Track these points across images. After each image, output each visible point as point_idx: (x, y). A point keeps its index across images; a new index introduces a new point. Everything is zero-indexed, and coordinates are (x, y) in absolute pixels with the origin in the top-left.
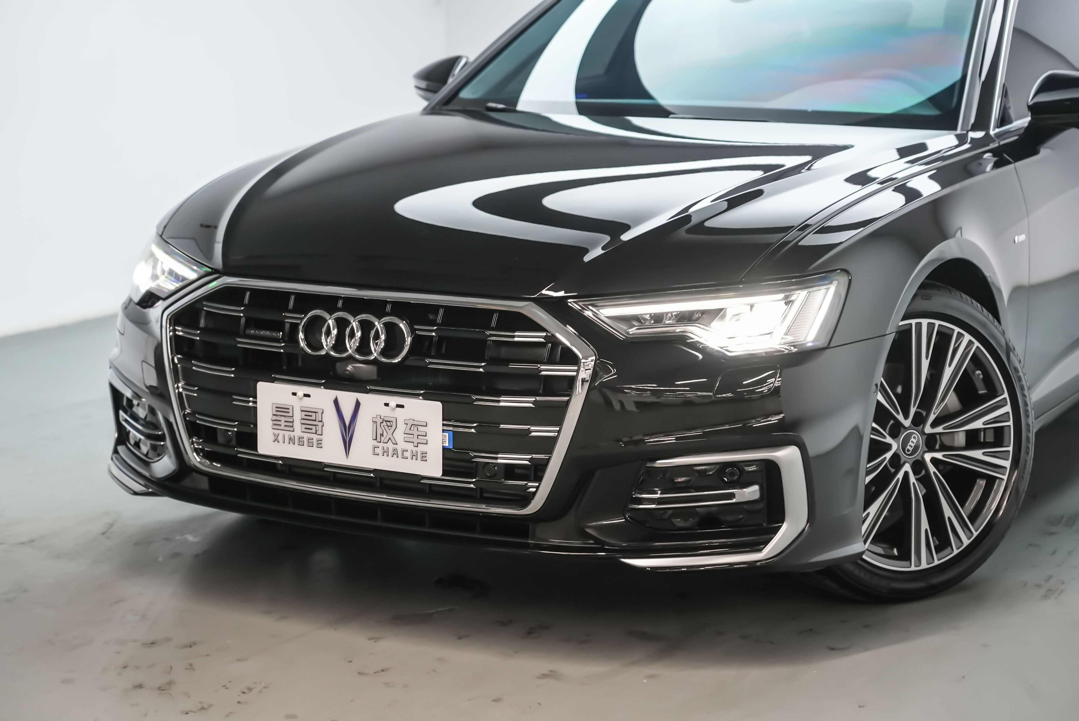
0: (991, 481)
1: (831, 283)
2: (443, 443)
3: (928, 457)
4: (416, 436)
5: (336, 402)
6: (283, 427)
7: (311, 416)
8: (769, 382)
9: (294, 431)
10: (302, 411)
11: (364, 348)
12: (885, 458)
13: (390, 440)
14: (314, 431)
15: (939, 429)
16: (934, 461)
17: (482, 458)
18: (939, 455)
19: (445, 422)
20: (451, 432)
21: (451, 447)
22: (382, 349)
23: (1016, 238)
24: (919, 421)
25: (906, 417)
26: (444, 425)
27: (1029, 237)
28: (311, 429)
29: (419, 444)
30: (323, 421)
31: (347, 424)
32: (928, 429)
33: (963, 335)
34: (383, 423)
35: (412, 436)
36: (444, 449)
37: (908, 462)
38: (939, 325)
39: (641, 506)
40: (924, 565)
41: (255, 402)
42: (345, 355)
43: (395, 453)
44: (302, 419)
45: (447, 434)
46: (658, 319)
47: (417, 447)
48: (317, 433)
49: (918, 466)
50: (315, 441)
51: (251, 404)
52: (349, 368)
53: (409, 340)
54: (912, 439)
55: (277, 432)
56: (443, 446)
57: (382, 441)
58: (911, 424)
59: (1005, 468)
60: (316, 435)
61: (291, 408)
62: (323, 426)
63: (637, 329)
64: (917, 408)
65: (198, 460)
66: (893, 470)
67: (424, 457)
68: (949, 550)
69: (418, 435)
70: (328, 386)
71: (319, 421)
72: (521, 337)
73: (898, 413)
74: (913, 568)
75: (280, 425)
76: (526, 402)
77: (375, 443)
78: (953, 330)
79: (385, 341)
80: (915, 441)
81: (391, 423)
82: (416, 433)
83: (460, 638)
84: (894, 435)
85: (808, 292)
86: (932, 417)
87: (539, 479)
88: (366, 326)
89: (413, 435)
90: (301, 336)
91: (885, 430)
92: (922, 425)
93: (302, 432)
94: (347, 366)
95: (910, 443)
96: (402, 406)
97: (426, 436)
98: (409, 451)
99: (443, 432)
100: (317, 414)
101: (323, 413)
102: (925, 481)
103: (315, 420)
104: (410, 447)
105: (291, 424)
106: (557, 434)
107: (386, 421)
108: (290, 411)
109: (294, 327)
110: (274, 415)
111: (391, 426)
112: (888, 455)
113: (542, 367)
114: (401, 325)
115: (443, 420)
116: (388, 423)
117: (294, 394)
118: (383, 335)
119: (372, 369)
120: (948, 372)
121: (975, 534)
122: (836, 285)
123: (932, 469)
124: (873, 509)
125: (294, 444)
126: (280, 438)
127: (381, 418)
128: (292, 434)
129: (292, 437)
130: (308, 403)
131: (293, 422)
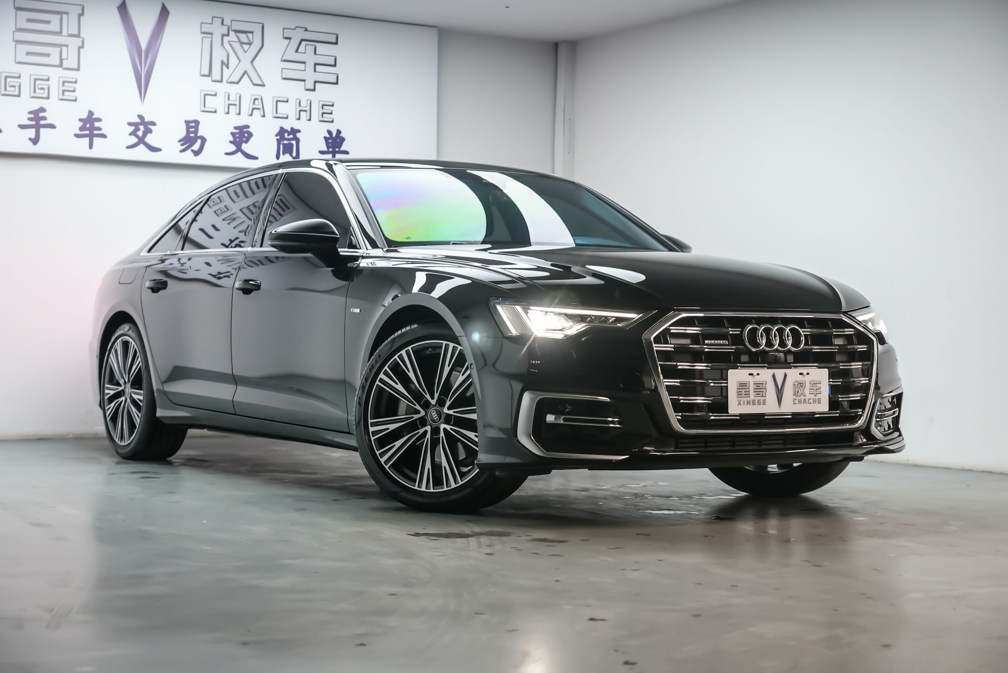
5: (774, 376)
6: (743, 396)
7: (760, 386)
9: (750, 397)
10: (754, 384)
11: (782, 343)
13: (802, 394)
14: (761, 395)
17: (843, 398)
20: (831, 386)
22: (791, 343)
29: (817, 394)
31: (780, 388)
34: (798, 385)
35: (813, 390)
42: (774, 348)
43: (805, 401)
44: (755, 389)
47: (816, 396)
50: (762, 401)
53: (803, 337)
55: (739, 399)
57: (798, 396)
61: (748, 383)
62: (766, 391)
67: (819, 402)
69: (816, 389)
71: (764, 389)
75: (742, 394)
76: (859, 365)
77: (794, 397)
79: (792, 338)
81: (803, 384)
82: (815, 388)
90: (747, 340)
93: (755, 397)
96: (809, 373)
97: (820, 389)
98: (812, 400)
100: (763, 384)
101: (766, 383)
103: (762, 389)
104: (812, 396)
105: (748, 393)
108: (748, 385)
111: (803, 386)
116: (801, 385)
117: (750, 374)
118: (791, 335)
125: (750, 405)
126: (742, 403)
127: (797, 382)
128: (748, 399)
129: (749, 400)
130: (758, 379)
131: (749, 392)
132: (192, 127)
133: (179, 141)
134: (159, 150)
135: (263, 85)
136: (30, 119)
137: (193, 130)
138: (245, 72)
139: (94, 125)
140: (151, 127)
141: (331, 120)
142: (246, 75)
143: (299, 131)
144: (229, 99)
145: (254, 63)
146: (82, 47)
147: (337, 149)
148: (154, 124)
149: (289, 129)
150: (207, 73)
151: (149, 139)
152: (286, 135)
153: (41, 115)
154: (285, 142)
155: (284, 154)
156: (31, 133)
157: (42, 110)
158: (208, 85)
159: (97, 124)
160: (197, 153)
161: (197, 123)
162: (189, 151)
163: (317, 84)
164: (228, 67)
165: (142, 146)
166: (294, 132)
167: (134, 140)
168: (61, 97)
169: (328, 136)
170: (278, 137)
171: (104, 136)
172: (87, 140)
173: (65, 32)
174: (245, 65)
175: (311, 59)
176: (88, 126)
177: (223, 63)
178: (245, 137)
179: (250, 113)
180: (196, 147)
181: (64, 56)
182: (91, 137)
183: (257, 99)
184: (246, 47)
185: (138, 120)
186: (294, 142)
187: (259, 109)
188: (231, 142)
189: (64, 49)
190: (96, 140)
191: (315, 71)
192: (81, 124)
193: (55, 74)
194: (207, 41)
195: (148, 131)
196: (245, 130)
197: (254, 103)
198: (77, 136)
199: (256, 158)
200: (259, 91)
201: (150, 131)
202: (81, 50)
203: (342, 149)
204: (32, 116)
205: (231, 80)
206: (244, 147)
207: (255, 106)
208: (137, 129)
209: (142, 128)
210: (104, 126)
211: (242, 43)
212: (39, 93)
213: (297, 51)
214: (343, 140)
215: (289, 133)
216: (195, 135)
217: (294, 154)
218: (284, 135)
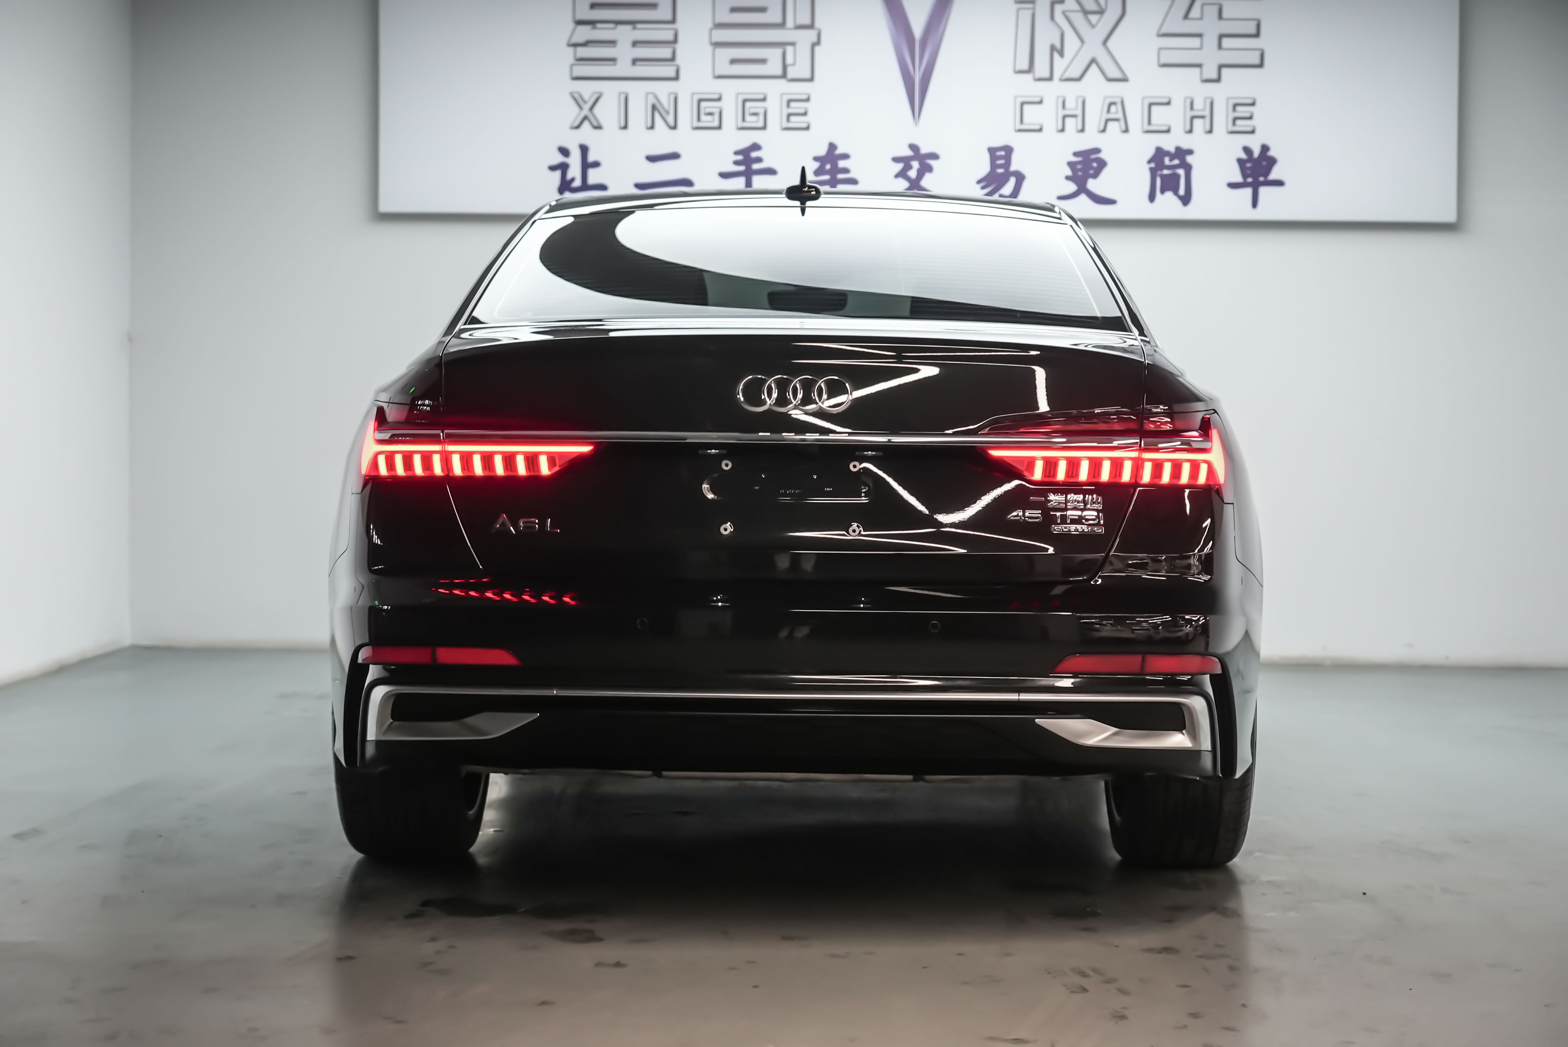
132: (1001, 157)
133: (979, 182)
135: (1125, 79)
136: (736, 163)
137: (1002, 162)
138: (1093, 61)
139: (837, 164)
140: (931, 162)
141: (1250, 129)
142: (1094, 67)
143: (1190, 152)
144: (1064, 107)
145: (1110, 44)
146: (818, 43)
147: (1262, 179)
148: (935, 156)
149: (1173, 150)
150: (1025, 66)
152: (1167, 161)
153: (754, 154)
154: (1166, 172)
155: (1162, 192)
156: (739, 183)
157: (756, 147)
158: (1027, 86)
159: (842, 164)
161: (1008, 150)
163: (1225, 71)
164: (1061, 54)
166: (1181, 154)
167: (903, 184)
168: (785, 125)
169: (1244, 156)
170: (1153, 165)
171: (852, 182)
173: (790, 23)
174: (1093, 48)
175: (1211, 28)
176: (828, 167)
177: (1053, 48)
178: (1093, 168)
179: (1102, 127)
180: (1007, 189)
181: (789, 60)
182: (833, 184)
183: (1114, 103)
184: (1094, 18)
185: (909, 153)
186: (1181, 172)
187: (1117, 120)
188: (1068, 178)
189: (790, 50)
191: (1220, 47)
192: (816, 165)
193: (776, 90)
194: (1026, 15)
195: (925, 169)
196: (1093, 156)
197: (1108, 111)
199: (1111, 202)
200: (1116, 90)
201: (930, 169)
202: (817, 49)
203: (1273, 176)
204: (740, 157)
205: (1068, 75)
206: (1092, 185)
207: (1111, 116)
208: (908, 167)
209: (915, 165)
210: (854, 166)
211: (1086, 13)
212: (751, 120)
213: (1186, 17)
214: (1272, 161)
215: (1172, 157)
216: (1005, 170)
217: (1182, 192)
218: (1163, 161)
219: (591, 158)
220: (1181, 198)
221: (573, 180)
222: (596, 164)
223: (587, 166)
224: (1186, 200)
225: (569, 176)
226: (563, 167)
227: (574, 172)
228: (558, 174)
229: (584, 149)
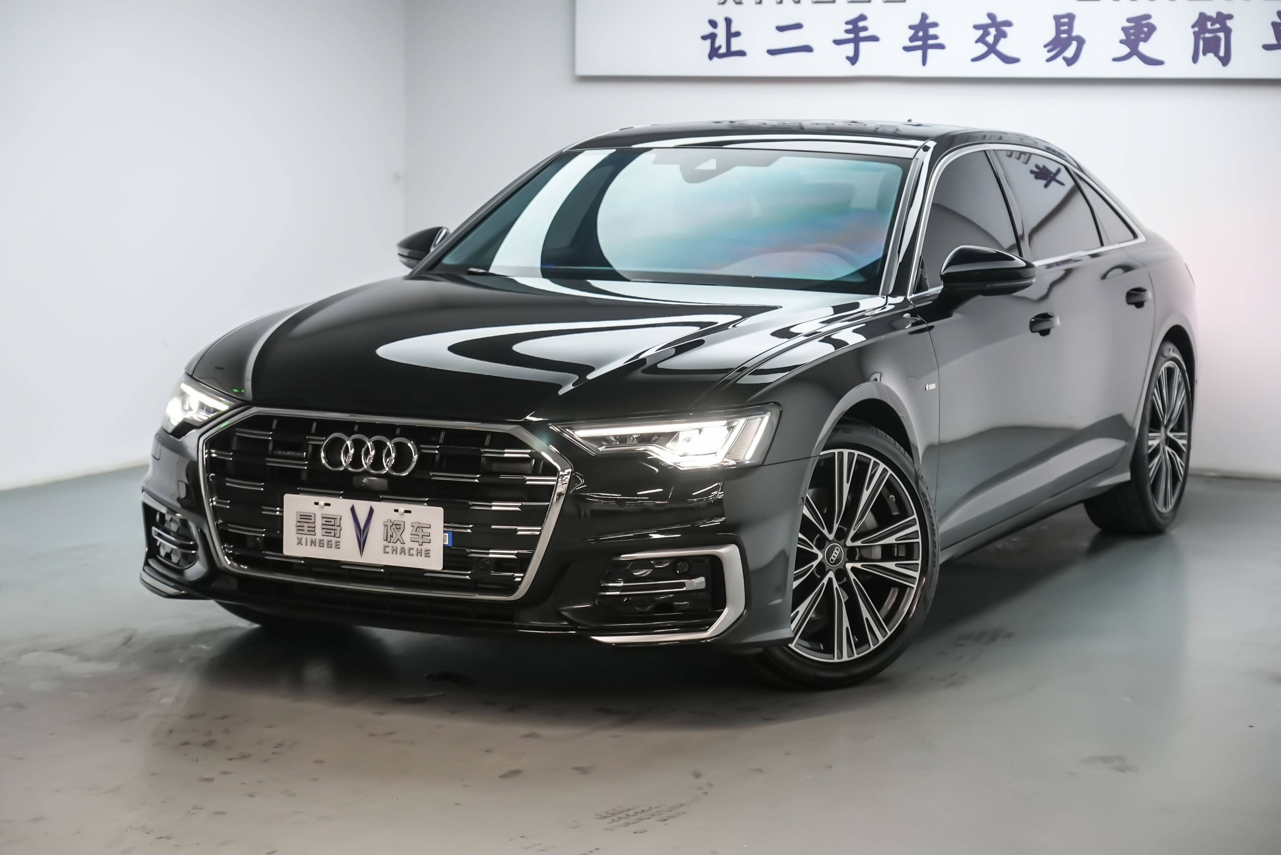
0: (903, 589)
1: (765, 413)
2: (444, 542)
3: (849, 566)
4: (421, 537)
5: (353, 509)
6: (306, 532)
7: (331, 522)
8: (713, 494)
9: (315, 535)
10: (323, 518)
11: (377, 464)
12: (812, 566)
13: (398, 540)
14: (333, 534)
15: (858, 543)
16: (853, 569)
17: (475, 553)
18: (858, 565)
19: (446, 525)
20: (451, 533)
21: (451, 545)
22: (392, 465)
23: (927, 387)
24: (841, 536)
25: (830, 531)
26: (445, 527)
27: (939, 386)
28: (331, 533)
29: (423, 543)
30: (341, 526)
31: (362, 527)
32: (849, 543)
33: (879, 464)
34: (392, 526)
35: (417, 537)
36: (445, 546)
37: (831, 570)
38: (858, 455)
39: (607, 593)
40: (845, 658)
41: (282, 512)
42: (360, 470)
43: (403, 551)
44: (323, 525)
45: (447, 534)
46: (622, 439)
47: (422, 545)
48: (336, 536)
49: (841, 574)
50: (333, 543)
51: (278, 513)
52: (365, 480)
53: (415, 457)
54: (835, 551)
55: (300, 536)
56: (444, 544)
57: (392, 541)
58: (835, 538)
59: (915, 578)
60: (334, 537)
61: (313, 516)
62: (341, 530)
63: (606, 448)
64: (840, 524)
65: (229, 563)
66: (819, 576)
67: (427, 554)
68: (866, 646)
69: (423, 536)
70: (346, 496)
71: (338, 526)
72: (509, 453)
73: (823, 528)
74: (836, 660)
75: (303, 530)
76: (513, 507)
77: (386, 543)
78: (870, 459)
79: (395, 458)
80: (838, 553)
81: (400, 526)
82: (421, 534)
83: (453, 712)
84: (820, 547)
85: (746, 420)
86: (852, 533)
87: (524, 570)
88: (379, 446)
89: (418, 535)
90: (323, 454)
91: (812, 542)
92: (844, 540)
93: (323, 535)
94: (363, 479)
95: (834, 554)
96: (409, 512)
97: (429, 536)
98: (415, 550)
99: (444, 533)
100: (336, 520)
101: (341, 519)
102: (847, 587)
103: (334, 525)
104: (415, 545)
105: (313, 529)
106: (539, 532)
107: (395, 525)
108: (313, 518)
109: (317, 449)
110: (298, 522)
111: (400, 529)
112: (815, 563)
113: (527, 478)
114: (409, 445)
115: (445, 522)
116: (397, 526)
117: (317, 504)
118: (394, 453)
119: (384, 482)
120: (866, 494)
121: (889, 633)
122: (770, 415)
123: (852, 576)
124: (802, 608)
125: (315, 546)
126: (303, 541)
127: (391, 522)
128: (313, 537)
129: (314, 540)
130: (328, 511)
131: (315, 527)
132: (1064, 24)
133: (1045, 46)
134: (1015, 60)
136: (847, 31)
137: (1066, 28)
139: (928, 32)
140: (1005, 29)
143: (1230, 17)
148: (1008, 24)
149: (1214, 16)
151: (1002, 46)
152: (1209, 25)
153: (861, 24)
154: (1208, 35)
155: (1204, 54)
156: (849, 49)
157: (863, 18)
159: (932, 31)
160: (1070, 62)
161: (1071, 17)
162: (1060, 60)
165: (992, 56)
166: (1222, 18)
167: (983, 49)
169: (1278, 20)
170: (1196, 29)
171: (941, 47)
172: (919, 53)
176: (921, 34)
178: (1143, 32)
180: (1070, 52)
182: (925, 49)
185: (988, 21)
186: (1222, 35)
188: (1122, 42)
190: (930, 52)
192: (911, 32)
195: (1001, 35)
196: (1144, 22)
198: (907, 49)
199: (1160, 63)
201: (1003, 35)
204: (850, 27)
206: (1143, 47)
208: (987, 33)
209: (993, 31)
210: (942, 33)
215: (1214, 21)
216: (1068, 35)
217: (1222, 53)
218: (1206, 25)
219: (734, 29)
220: (1220, 59)
221: (720, 47)
222: (738, 34)
223: (731, 35)
224: (1225, 60)
225: (717, 45)
226: (712, 37)
227: (721, 41)
228: (708, 42)
229: (728, 21)
